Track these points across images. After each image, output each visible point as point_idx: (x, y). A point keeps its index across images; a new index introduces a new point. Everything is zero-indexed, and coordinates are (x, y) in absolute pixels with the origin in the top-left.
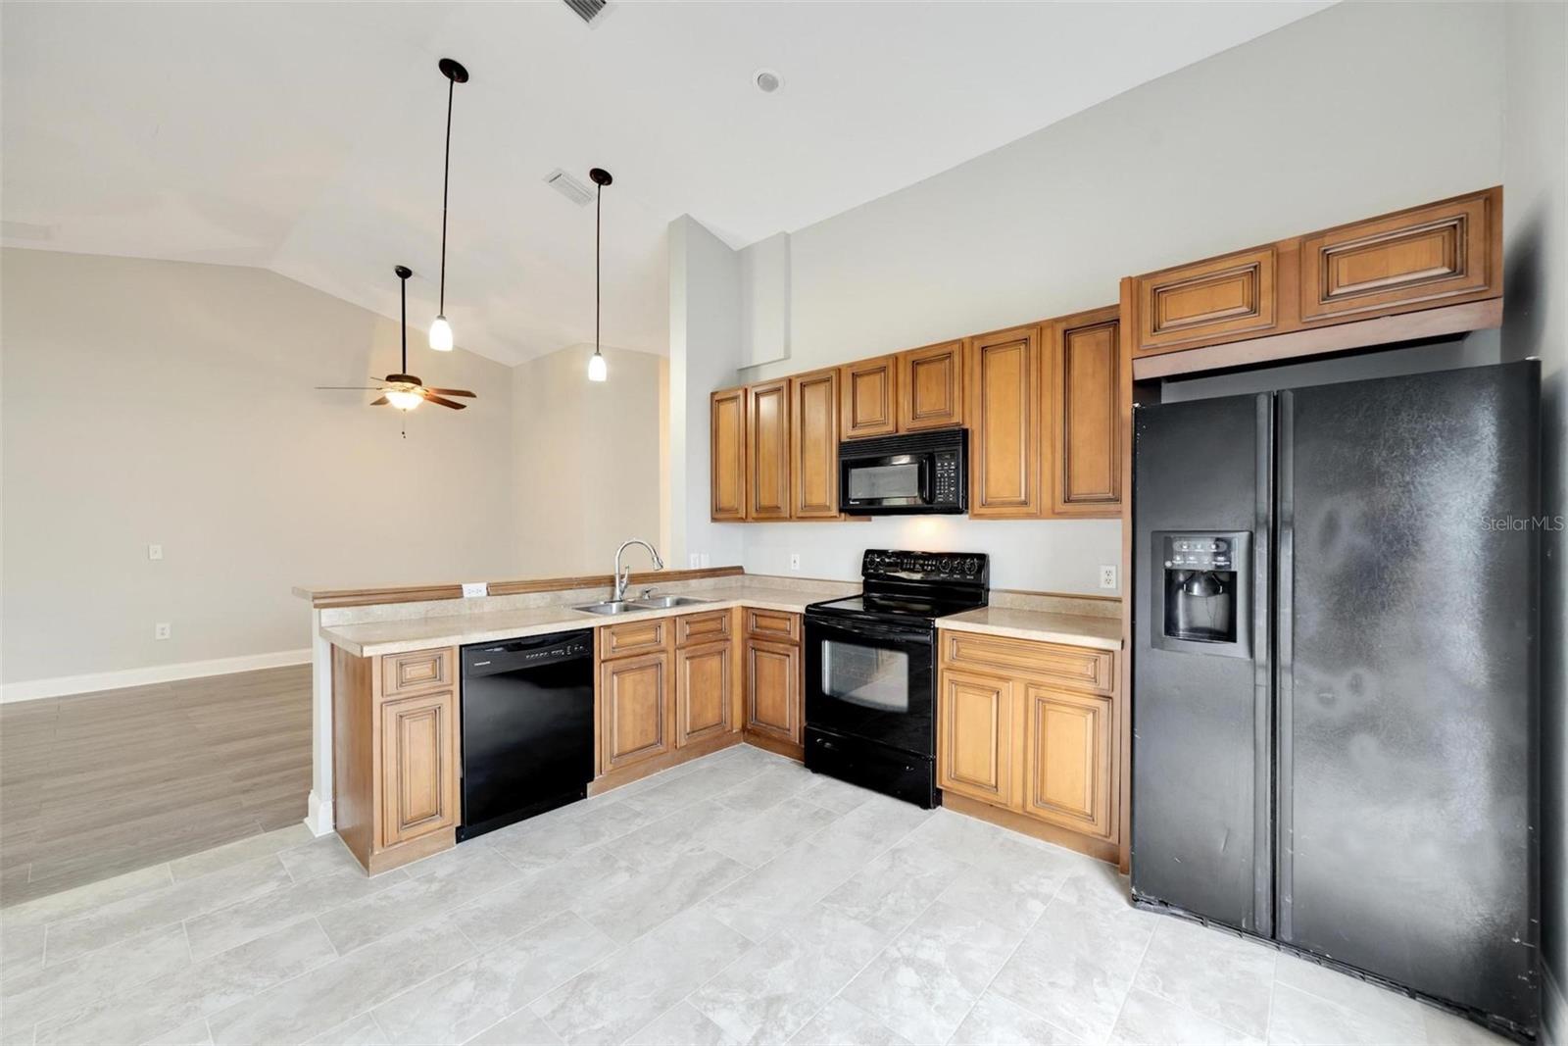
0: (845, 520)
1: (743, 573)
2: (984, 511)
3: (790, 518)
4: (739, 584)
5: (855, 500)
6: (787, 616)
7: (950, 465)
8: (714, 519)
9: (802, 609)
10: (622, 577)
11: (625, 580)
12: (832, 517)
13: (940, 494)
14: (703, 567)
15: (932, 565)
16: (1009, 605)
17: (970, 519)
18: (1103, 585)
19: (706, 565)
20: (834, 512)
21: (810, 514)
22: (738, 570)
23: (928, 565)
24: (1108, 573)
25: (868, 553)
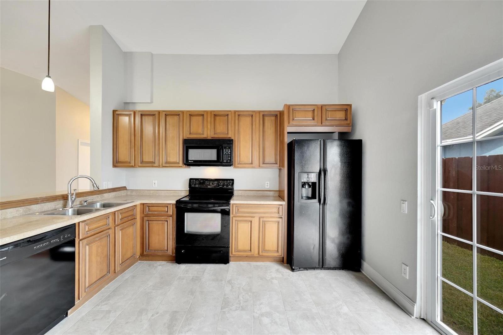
0: (185, 168)
1: (126, 189)
2: (239, 166)
3: (159, 166)
4: (125, 194)
5: (190, 161)
6: (167, 205)
7: (228, 151)
8: (114, 166)
9: (174, 202)
10: (72, 195)
11: (74, 196)
12: (180, 166)
13: (225, 160)
14: (109, 188)
15: (216, 183)
16: (240, 195)
17: (234, 168)
18: (266, 187)
19: (110, 187)
20: (181, 164)
21: (169, 164)
22: (124, 188)
23: (215, 183)
24: (267, 183)
25: (191, 179)
